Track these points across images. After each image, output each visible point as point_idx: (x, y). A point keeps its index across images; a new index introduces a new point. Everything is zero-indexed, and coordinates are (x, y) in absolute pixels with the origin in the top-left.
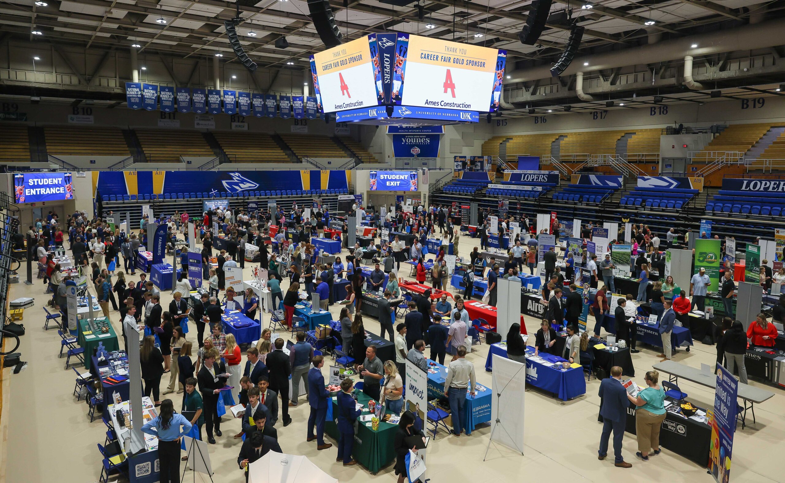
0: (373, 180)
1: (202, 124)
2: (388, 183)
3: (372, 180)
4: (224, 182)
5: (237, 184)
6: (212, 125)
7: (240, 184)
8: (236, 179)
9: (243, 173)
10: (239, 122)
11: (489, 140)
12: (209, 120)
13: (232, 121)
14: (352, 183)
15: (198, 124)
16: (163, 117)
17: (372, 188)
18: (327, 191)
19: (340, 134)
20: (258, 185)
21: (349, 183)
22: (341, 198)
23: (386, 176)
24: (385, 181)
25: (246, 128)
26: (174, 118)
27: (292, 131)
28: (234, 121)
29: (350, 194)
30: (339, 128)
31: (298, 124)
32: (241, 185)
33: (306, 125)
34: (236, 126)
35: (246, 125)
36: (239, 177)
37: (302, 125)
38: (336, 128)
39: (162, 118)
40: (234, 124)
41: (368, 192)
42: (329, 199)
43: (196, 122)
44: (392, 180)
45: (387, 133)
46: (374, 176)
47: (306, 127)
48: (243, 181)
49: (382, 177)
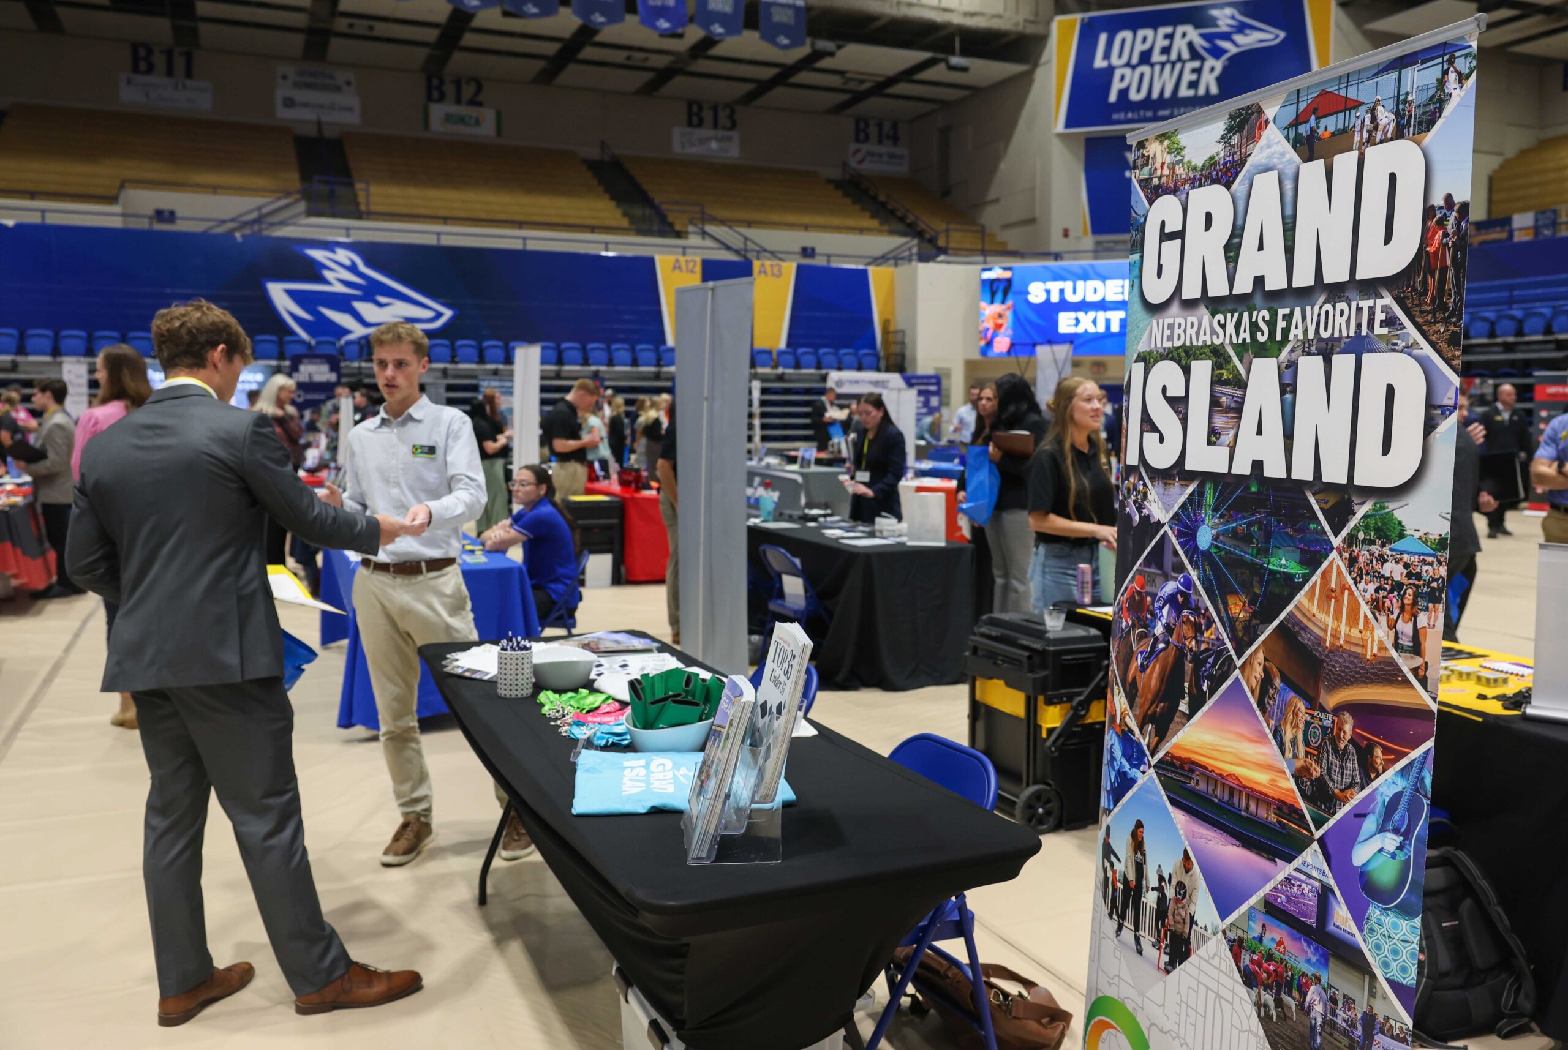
0: (997, 308)
1: (305, 105)
2: (1066, 323)
3: (990, 310)
4: (278, 293)
5: (342, 303)
6: (350, 109)
7: (359, 306)
8: (336, 280)
9: (372, 254)
10: (458, 101)
11: (1524, 153)
12: (338, 89)
13: (430, 98)
14: (899, 324)
15: (289, 103)
16: (143, 65)
17: (989, 344)
18: (781, 353)
19: (869, 167)
20: (448, 313)
21: (886, 324)
22: (840, 383)
23: (1055, 286)
24: (1050, 310)
25: (487, 129)
26: (189, 74)
27: (677, 148)
28: (442, 98)
29: (888, 370)
30: (865, 148)
31: (700, 123)
32: (362, 307)
33: (733, 126)
34: (448, 118)
35: (488, 115)
36: (353, 268)
37: (715, 126)
38: (853, 147)
39: (136, 69)
40: (438, 111)
41: (970, 365)
42: (787, 391)
43: (282, 92)
44: (1083, 306)
45: (1060, 127)
46: (996, 290)
47: (735, 135)
48: (371, 292)
49: (1037, 293)
